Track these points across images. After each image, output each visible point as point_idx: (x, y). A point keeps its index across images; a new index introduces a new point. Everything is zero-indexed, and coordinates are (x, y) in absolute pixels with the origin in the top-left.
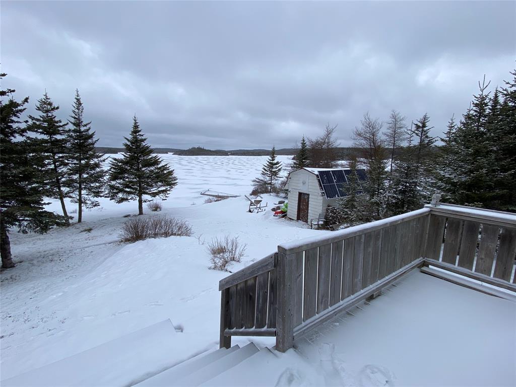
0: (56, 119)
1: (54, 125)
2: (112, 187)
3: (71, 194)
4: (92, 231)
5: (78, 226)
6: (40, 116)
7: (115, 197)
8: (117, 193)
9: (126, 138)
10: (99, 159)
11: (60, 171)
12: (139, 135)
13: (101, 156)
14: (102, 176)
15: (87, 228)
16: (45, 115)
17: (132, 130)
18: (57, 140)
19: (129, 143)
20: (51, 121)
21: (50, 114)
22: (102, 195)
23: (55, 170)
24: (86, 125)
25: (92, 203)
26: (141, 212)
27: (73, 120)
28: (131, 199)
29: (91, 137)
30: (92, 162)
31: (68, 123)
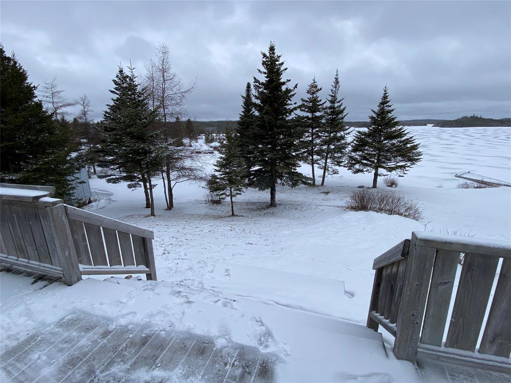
0: (319, 99)
1: (316, 104)
2: (351, 158)
3: (319, 162)
4: (329, 194)
5: (320, 188)
6: (308, 98)
7: (352, 168)
8: (355, 164)
9: (373, 111)
10: (345, 132)
11: (314, 143)
12: (387, 106)
13: (347, 129)
14: (344, 148)
15: (326, 191)
16: (311, 96)
17: (380, 101)
18: (316, 117)
19: (375, 116)
20: (314, 101)
21: (315, 96)
22: (342, 164)
23: (311, 141)
24: (339, 102)
25: (333, 171)
26: (375, 186)
27: (330, 98)
28: (366, 171)
29: (342, 112)
30: (339, 135)
31: (326, 102)
